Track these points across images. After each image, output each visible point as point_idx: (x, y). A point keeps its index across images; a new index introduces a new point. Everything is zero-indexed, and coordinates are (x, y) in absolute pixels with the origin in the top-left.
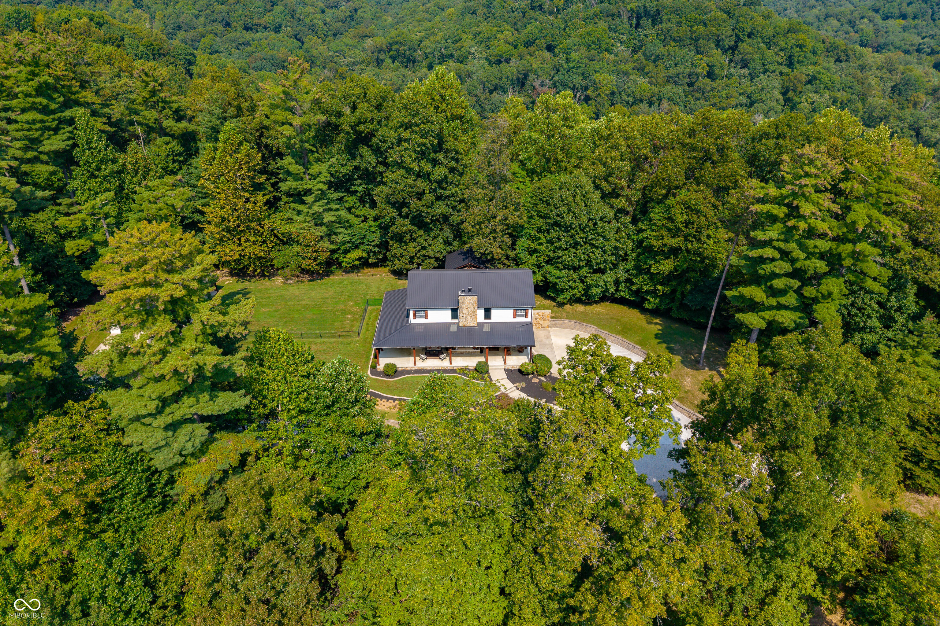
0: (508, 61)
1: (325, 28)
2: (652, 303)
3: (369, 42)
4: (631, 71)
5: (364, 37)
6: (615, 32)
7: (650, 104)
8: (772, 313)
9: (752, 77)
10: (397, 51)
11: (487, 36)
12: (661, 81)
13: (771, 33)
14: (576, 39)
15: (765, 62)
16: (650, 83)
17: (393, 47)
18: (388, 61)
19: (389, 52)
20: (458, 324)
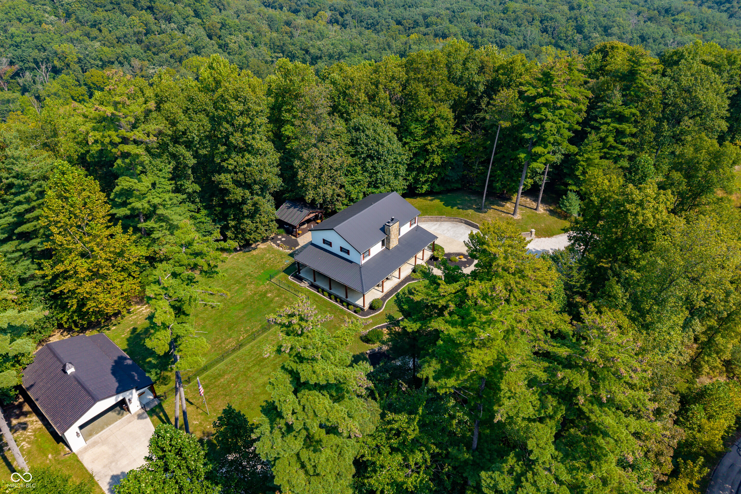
2: (424, 188)
4: (81, 38)
12: (115, 43)
15: (183, 16)
16: (105, 45)
20: (387, 248)
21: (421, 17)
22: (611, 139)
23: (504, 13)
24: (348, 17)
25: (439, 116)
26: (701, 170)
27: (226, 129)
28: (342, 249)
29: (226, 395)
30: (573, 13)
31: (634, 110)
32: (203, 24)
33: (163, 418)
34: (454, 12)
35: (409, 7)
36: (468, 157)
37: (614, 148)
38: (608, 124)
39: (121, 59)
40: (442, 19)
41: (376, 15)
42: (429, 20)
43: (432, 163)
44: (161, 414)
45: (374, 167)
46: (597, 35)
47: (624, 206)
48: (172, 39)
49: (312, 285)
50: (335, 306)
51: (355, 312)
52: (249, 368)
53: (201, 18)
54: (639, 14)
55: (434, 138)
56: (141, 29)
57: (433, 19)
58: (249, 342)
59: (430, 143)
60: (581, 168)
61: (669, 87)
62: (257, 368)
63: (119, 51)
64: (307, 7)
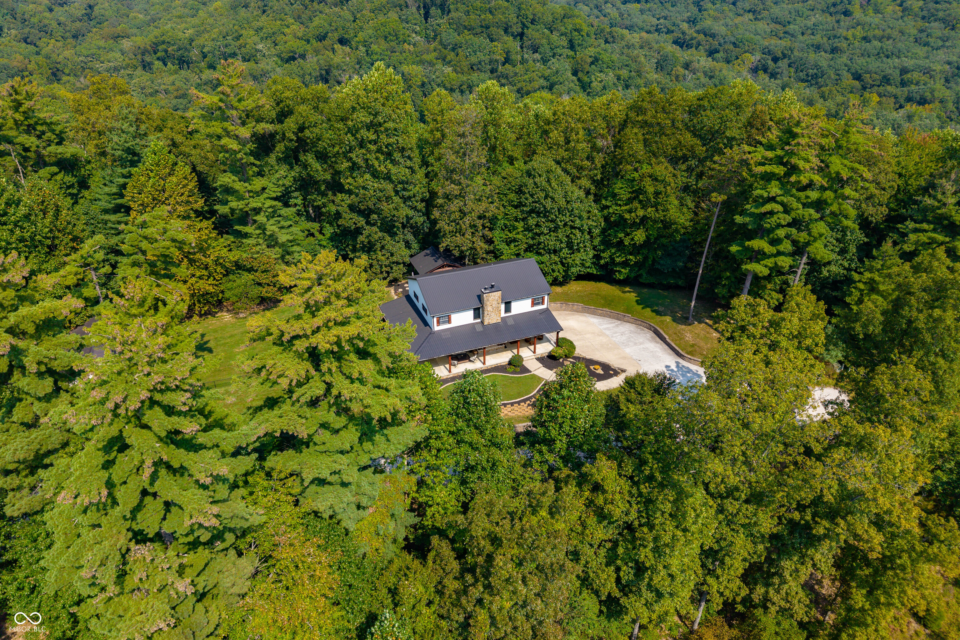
0: (303, 56)
1: (61, 29)
2: (623, 273)
3: (126, 44)
4: (435, 61)
5: (117, 38)
6: (407, 23)
7: (462, 92)
8: (772, 260)
9: (545, 61)
10: (166, 51)
11: (271, 31)
12: (466, 69)
13: (550, 19)
14: (370, 32)
15: (553, 47)
16: (455, 71)
17: (161, 48)
18: (158, 64)
19: (155, 53)
20: (483, 323)
21: (897, 72)
28: (423, 307)
41: (825, 64)
42: (909, 76)
43: (632, 240)
55: (636, 204)
57: (915, 76)
59: (631, 211)
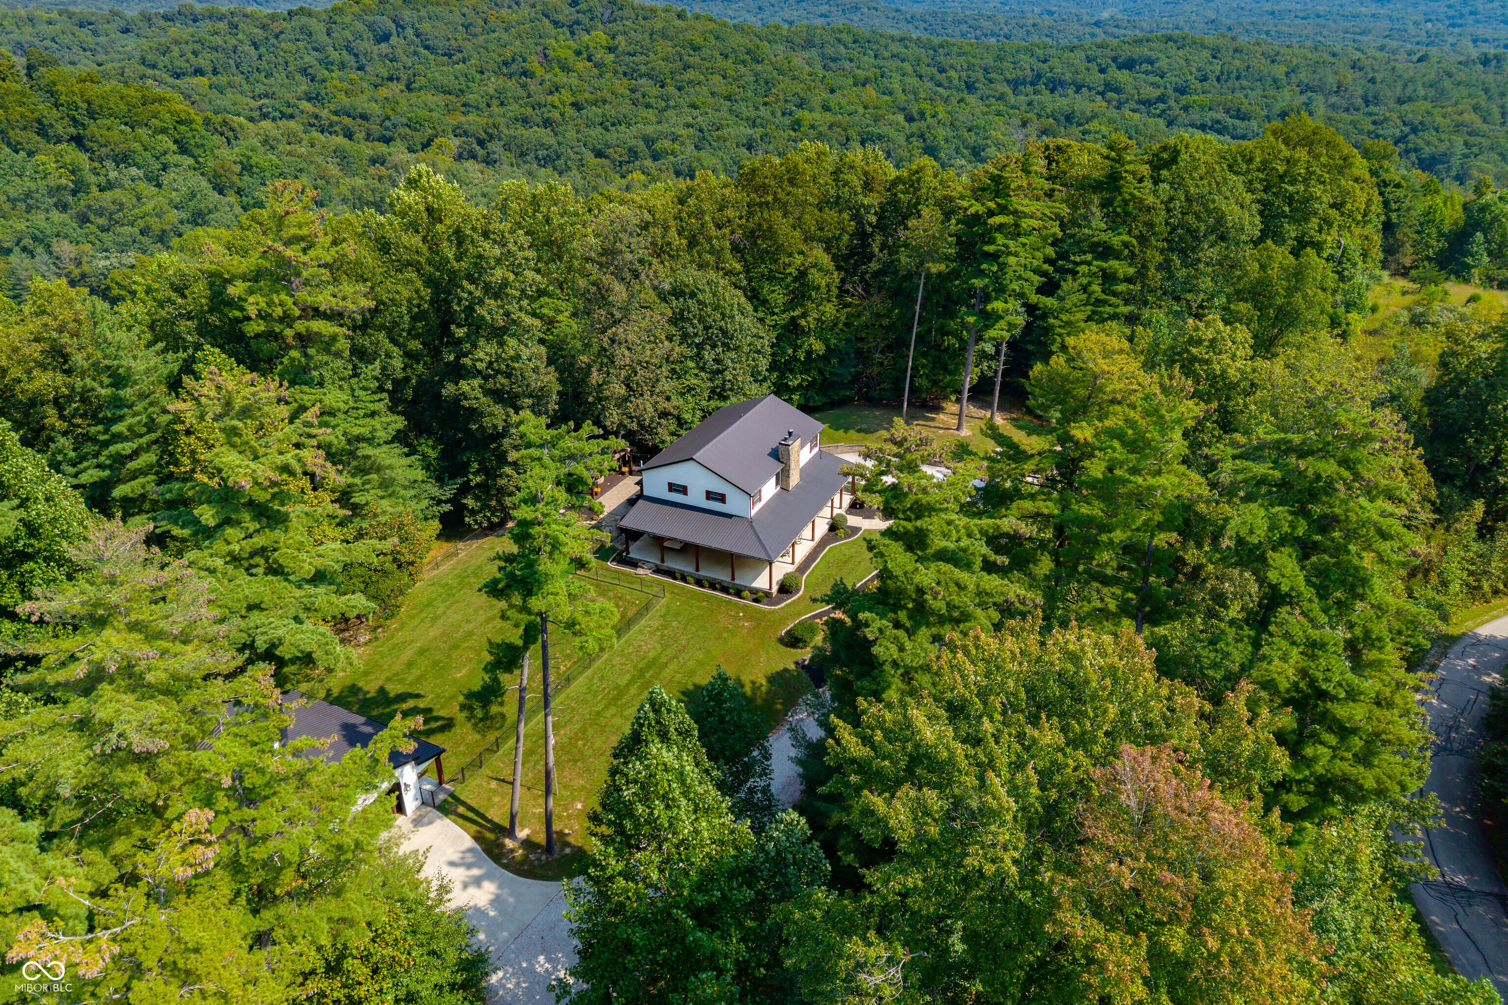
20: (785, 489)
21: (641, 143)
22: (1096, 288)
23: (795, 130)
24: (495, 147)
25: (815, 266)
26: (1278, 294)
27: (470, 293)
28: (710, 495)
29: (575, 761)
30: (915, 126)
31: (1126, 238)
32: (198, 167)
33: (471, 815)
34: (701, 130)
35: (613, 125)
36: (862, 340)
37: (1104, 302)
38: (1089, 264)
39: (27, 241)
40: (683, 144)
41: (552, 141)
42: (658, 146)
43: (809, 353)
44: (461, 809)
45: (717, 361)
46: (964, 162)
47: (1188, 351)
48: (139, 199)
49: (658, 571)
50: (716, 598)
51: (756, 600)
52: (598, 714)
53: (193, 156)
54: (1024, 124)
55: (810, 305)
56: (63, 181)
57: (667, 144)
58: (581, 673)
59: (804, 315)
60: (1059, 339)
61: (1171, 199)
62: (613, 710)
63: (21, 226)
64: (408, 131)
